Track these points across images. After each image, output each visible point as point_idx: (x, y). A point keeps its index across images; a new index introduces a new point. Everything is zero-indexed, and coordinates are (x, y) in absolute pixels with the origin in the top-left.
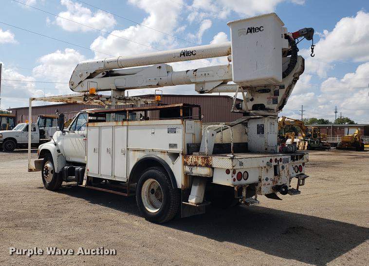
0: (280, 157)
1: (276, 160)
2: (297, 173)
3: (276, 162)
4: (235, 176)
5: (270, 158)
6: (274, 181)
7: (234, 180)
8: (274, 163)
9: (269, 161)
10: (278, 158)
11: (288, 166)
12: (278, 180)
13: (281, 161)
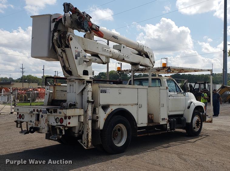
0: (40, 109)
1: (37, 111)
2: (57, 123)
3: (37, 112)
4: (18, 116)
5: (34, 108)
6: (35, 124)
7: (18, 118)
8: (36, 112)
9: (32, 110)
10: (39, 110)
11: (46, 116)
12: (38, 124)
13: (41, 112)
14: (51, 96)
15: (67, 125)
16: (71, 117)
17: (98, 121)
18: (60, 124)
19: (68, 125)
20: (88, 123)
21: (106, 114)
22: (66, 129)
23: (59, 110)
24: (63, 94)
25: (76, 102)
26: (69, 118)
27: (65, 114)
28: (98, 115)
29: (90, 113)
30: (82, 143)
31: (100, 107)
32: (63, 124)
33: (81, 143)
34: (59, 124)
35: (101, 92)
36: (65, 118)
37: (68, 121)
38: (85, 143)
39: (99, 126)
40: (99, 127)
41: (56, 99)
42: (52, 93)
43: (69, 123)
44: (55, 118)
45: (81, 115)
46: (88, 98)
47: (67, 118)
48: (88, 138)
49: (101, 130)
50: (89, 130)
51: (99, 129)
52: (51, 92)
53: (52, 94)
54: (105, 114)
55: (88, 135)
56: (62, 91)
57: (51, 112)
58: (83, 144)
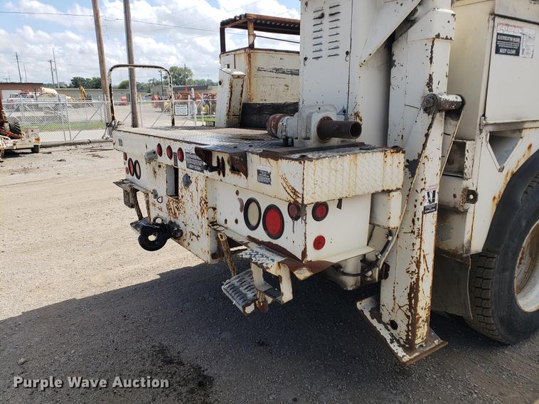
0: (178, 146)
1: (170, 152)
2: (251, 228)
3: (170, 158)
4: (127, 165)
5: (157, 141)
7: (127, 171)
8: (166, 159)
9: (155, 148)
10: (175, 148)
11: (202, 183)
12: (177, 212)
13: (182, 160)
14: (237, 89)
15: (304, 254)
16: (332, 208)
17: (466, 212)
18: (266, 238)
19: (313, 255)
20: (421, 229)
21: (505, 171)
22: (303, 274)
23: (256, 163)
24: (283, 82)
25: (350, 112)
26: (320, 211)
27: (295, 192)
28: (469, 184)
29: (431, 170)
30: (380, 321)
31: (483, 134)
32: (280, 242)
33: (374, 322)
34: (261, 234)
35: (497, 51)
36: (297, 210)
37: (314, 228)
38: (394, 325)
39: (467, 237)
40: (470, 242)
41: (257, 100)
42: (239, 77)
43: (319, 243)
44: (241, 200)
45: (388, 192)
46: (429, 84)
47: (309, 210)
48: (412, 307)
49: (477, 256)
50: (423, 266)
51: (468, 250)
52: (237, 73)
53: (241, 80)
54: (501, 170)
55: (414, 290)
56: (277, 70)
57: (220, 169)
58: (385, 325)
